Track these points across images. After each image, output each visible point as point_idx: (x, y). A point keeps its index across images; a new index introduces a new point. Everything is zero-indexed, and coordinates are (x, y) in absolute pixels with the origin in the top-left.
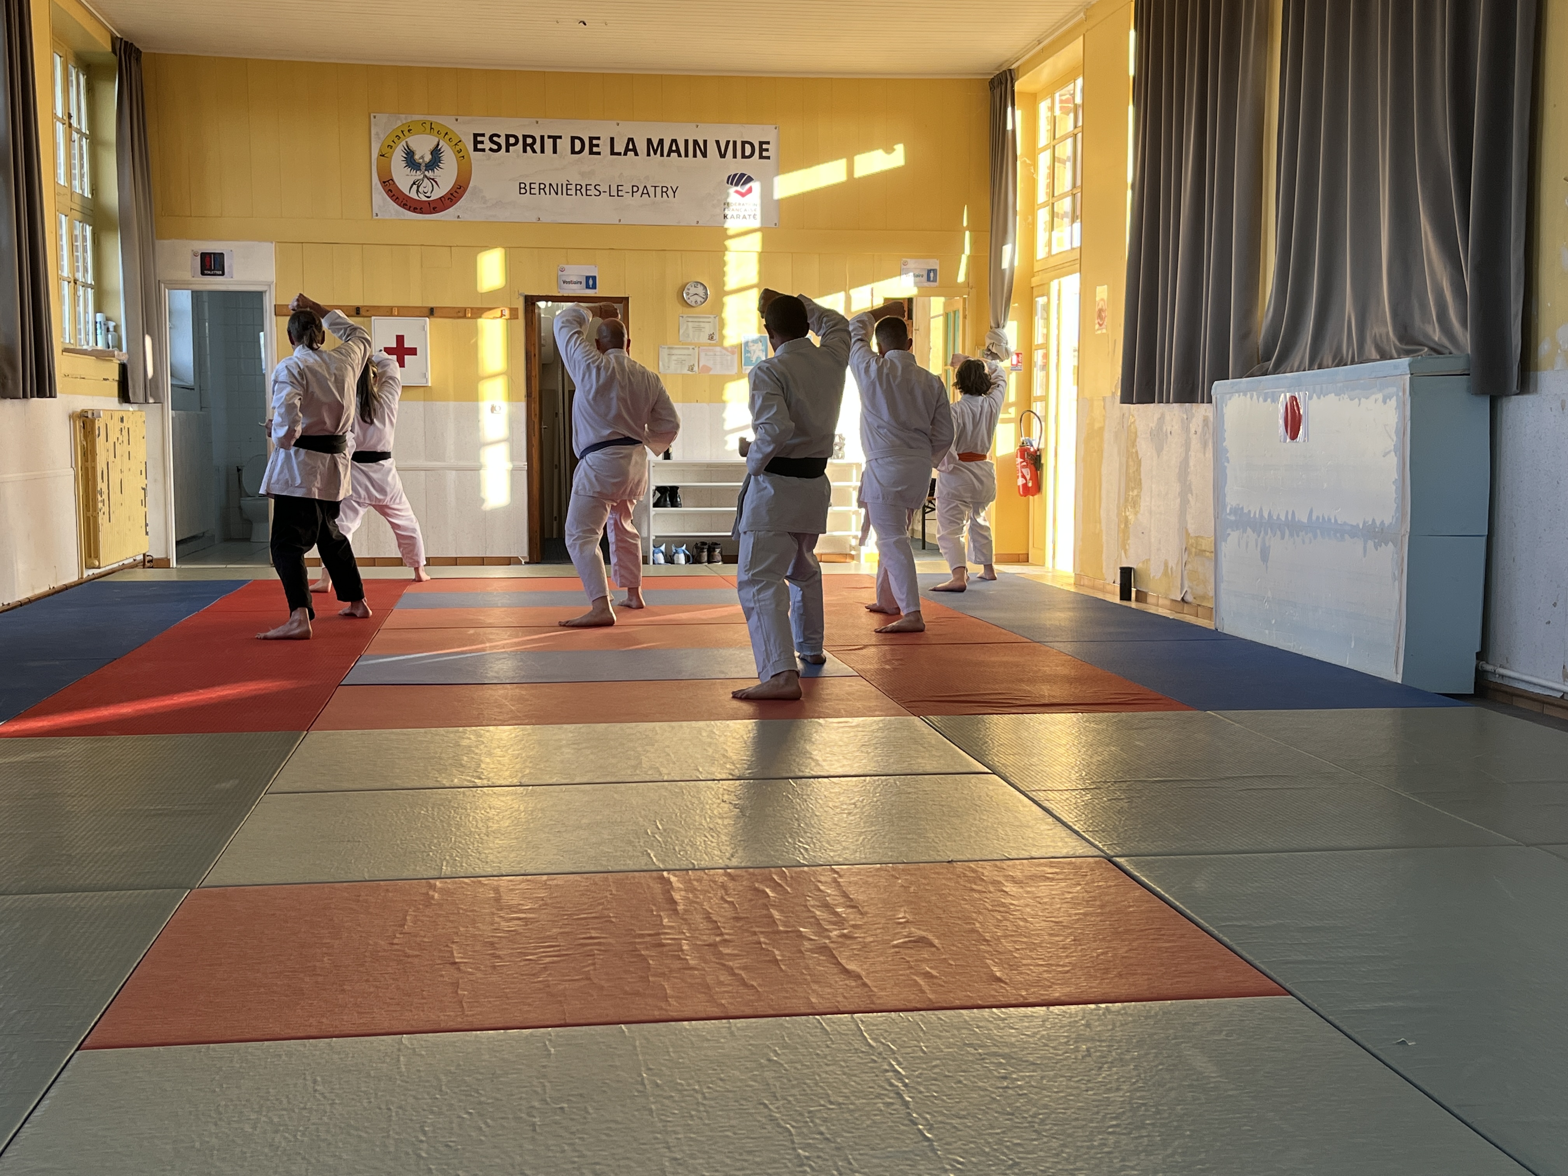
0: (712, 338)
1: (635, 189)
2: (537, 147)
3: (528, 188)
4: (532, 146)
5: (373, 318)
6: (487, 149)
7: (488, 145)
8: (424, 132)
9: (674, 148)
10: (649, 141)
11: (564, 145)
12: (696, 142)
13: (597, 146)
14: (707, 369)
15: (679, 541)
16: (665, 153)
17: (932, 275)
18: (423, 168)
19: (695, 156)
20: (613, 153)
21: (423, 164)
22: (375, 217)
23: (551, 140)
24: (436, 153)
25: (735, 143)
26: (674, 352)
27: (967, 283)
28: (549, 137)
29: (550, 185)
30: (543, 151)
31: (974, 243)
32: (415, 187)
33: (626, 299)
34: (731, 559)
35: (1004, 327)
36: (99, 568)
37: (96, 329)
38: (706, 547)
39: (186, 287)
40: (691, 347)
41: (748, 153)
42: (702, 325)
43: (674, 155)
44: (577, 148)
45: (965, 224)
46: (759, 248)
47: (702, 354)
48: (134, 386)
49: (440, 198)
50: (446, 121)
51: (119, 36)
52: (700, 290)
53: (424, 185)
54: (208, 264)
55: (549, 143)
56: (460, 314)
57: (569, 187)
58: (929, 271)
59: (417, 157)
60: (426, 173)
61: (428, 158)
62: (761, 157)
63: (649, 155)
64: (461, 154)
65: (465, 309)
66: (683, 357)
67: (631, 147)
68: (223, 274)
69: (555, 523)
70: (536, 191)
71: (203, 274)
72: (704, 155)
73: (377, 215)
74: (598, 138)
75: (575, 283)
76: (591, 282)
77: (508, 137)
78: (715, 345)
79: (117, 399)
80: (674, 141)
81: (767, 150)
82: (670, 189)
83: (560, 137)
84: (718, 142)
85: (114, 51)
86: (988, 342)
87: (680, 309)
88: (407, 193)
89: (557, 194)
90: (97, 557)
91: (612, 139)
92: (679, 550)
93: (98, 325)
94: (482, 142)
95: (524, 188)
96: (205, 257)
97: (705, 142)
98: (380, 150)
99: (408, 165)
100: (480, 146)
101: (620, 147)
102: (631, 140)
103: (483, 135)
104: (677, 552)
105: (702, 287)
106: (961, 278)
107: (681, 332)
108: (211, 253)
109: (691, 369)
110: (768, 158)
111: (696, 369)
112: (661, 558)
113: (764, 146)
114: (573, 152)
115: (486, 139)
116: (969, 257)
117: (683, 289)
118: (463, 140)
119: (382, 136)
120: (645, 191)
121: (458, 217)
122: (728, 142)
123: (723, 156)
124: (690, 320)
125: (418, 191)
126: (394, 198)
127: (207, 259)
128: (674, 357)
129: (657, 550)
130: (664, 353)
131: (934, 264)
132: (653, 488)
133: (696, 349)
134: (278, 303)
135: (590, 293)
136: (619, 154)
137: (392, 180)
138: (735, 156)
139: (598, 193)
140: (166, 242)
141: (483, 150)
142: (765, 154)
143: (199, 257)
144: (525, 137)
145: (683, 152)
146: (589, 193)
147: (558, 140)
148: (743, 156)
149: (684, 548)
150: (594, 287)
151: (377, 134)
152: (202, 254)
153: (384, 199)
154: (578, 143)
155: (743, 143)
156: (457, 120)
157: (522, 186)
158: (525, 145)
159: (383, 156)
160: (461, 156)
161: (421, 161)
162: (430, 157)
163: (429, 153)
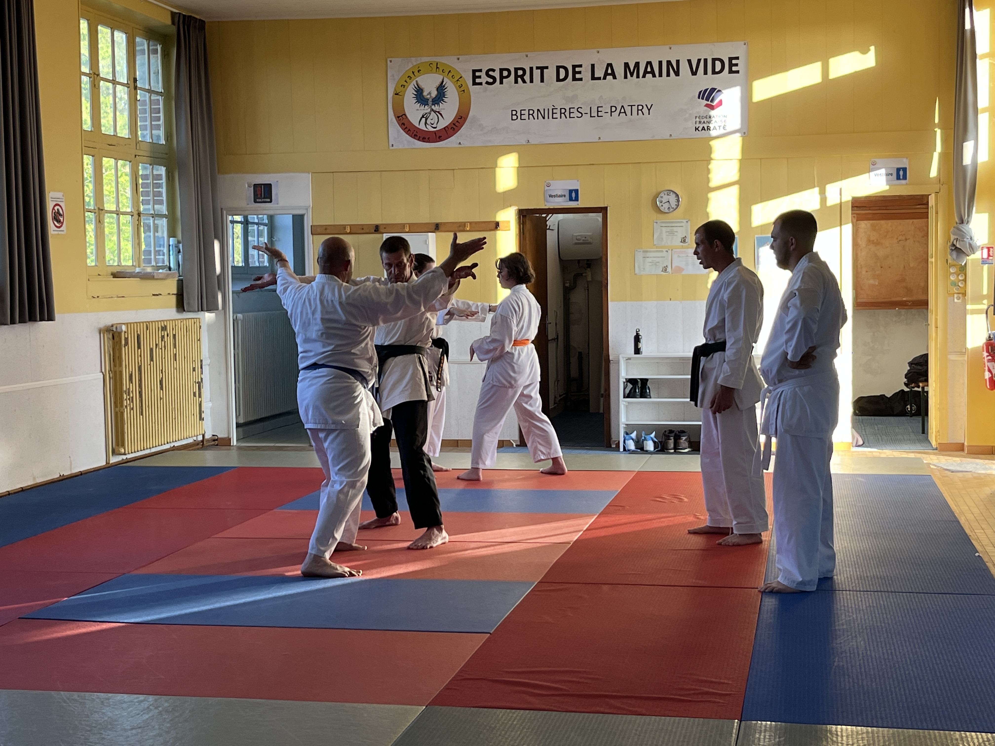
0: (685, 241)
1: (613, 109)
2: (527, 77)
3: (519, 114)
4: (522, 77)
6: (484, 83)
7: (484, 79)
8: (431, 72)
9: (649, 69)
10: (627, 65)
11: (550, 74)
12: (669, 63)
13: (580, 72)
14: (679, 270)
15: (649, 429)
16: (641, 74)
17: (901, 173)
18: (430, 103)
19: (668, 75)
20: (593, 78)
21: (431, 100)
22: (391, 148)
23: (539, 70)
24: (441, 89)
25: (706, 60)
26: (649, 255)
27: (939, 179)
28: (538, 68)
29: (538, 110)
30: (532, 81)
31: (944, 141)
32: (424, 119)
33: (603, 210)
34: (695, 447)
35: (968, 222)
36: (125, 454)
38: (673, 435)
39: (241, 213)
40: (664, 250)
41: (718, 68)
42: (675, 229)
43: (649, 76)
44: (562, 76)
45: (937, 121)
46: (737, 154)
47: (675, 256)
48: (188, 299)
49: (445, 128)
50: (449, 61)
51: (177, 11)
52: (672, 198)
53: (431, 117)
54: (259, 193)
55: (537, 73)
56: (461, 228)
57: (555, 111)
58: (898, 170)
59: (425, 94)
60: (433, 107)
61: (434, 93)
62: (731, 72)
63: (626, 77)
64: (462, 89)
65: (465, 224)
66: (658, 260)
67: (610, 71)
68: (271, 202)
71: (255, 202)
72: (677, 74)
73: (393, 145)
74: (580, 66)
75: (560, 196)
76: (574, 195)
77: (501, 70)
78: (687, 248)
79: (174, 309)
80: (649, 63)
81: (736, 65)
82: (645, 107)
83: (547, 68)
84: (689, 61)
85: (173, 23)
86: (953, 237)
87: (654, 215)
88: (417, 125)
89: (544, 118)
90: (123, 445)
91: (593, 66)
92: (647, 437)
93: (171, 247)
94: (480, 77)
95: (515, 115)
96: (256, 187)
97: (678, 62)
98: (395, 89)
99: (418, 102)
100: (478, 81)
101: (599, 73)
102: (610, 65)
103: (480, 71)
104: (646, 440)
105: (674, 195)
106: (933, 173)
107: (656, 236)
108: (262, 184)
109: (665, 269)
110: (738, 72)
111: (669, 269)
112: (631, 445)
113: (734, 62)
114: (558, 80)
115: (483, 74)
116: (940, 154)
117: (657, 196)
118: (463, 76)
119: (397, 78)
120: (623, 111)
121: (460, 143)
122: (699, 61)
123: (694, 73)
124: (664, 225)
125: (426, 123)
126: (407, 130)
127: (259, 189)
128: (649, 260)
129: (627, 437)
130: (639, 256)
131: (904, 163)
132: (622, 380)
133: (670, 252)
134: (314, 224)
135: (573, 204)
136: (599, 79)
137: (405, 115)
138: (706, 73)
139: (580, 115)
140: (227, 176)
141: (481, 84)
142: (734, 69)
143: (252, 188)
144: (516, 70)
145: (657, 74)
146: (572, 115)
147: (545, 70)
148: (714, 72)
149: (653, 435)
150: (577, 199)
151: (393, 76)
152: (254, 185)
153: (398, 132)
154: (562, 71)
155: (714, 60)
156: (458, 59)
157: (514, 113)
158: (516, 76)
159: (397, 94)
160: (462, 90)
161: (429, 96)
162: (436, 93)
163: (435, 89)
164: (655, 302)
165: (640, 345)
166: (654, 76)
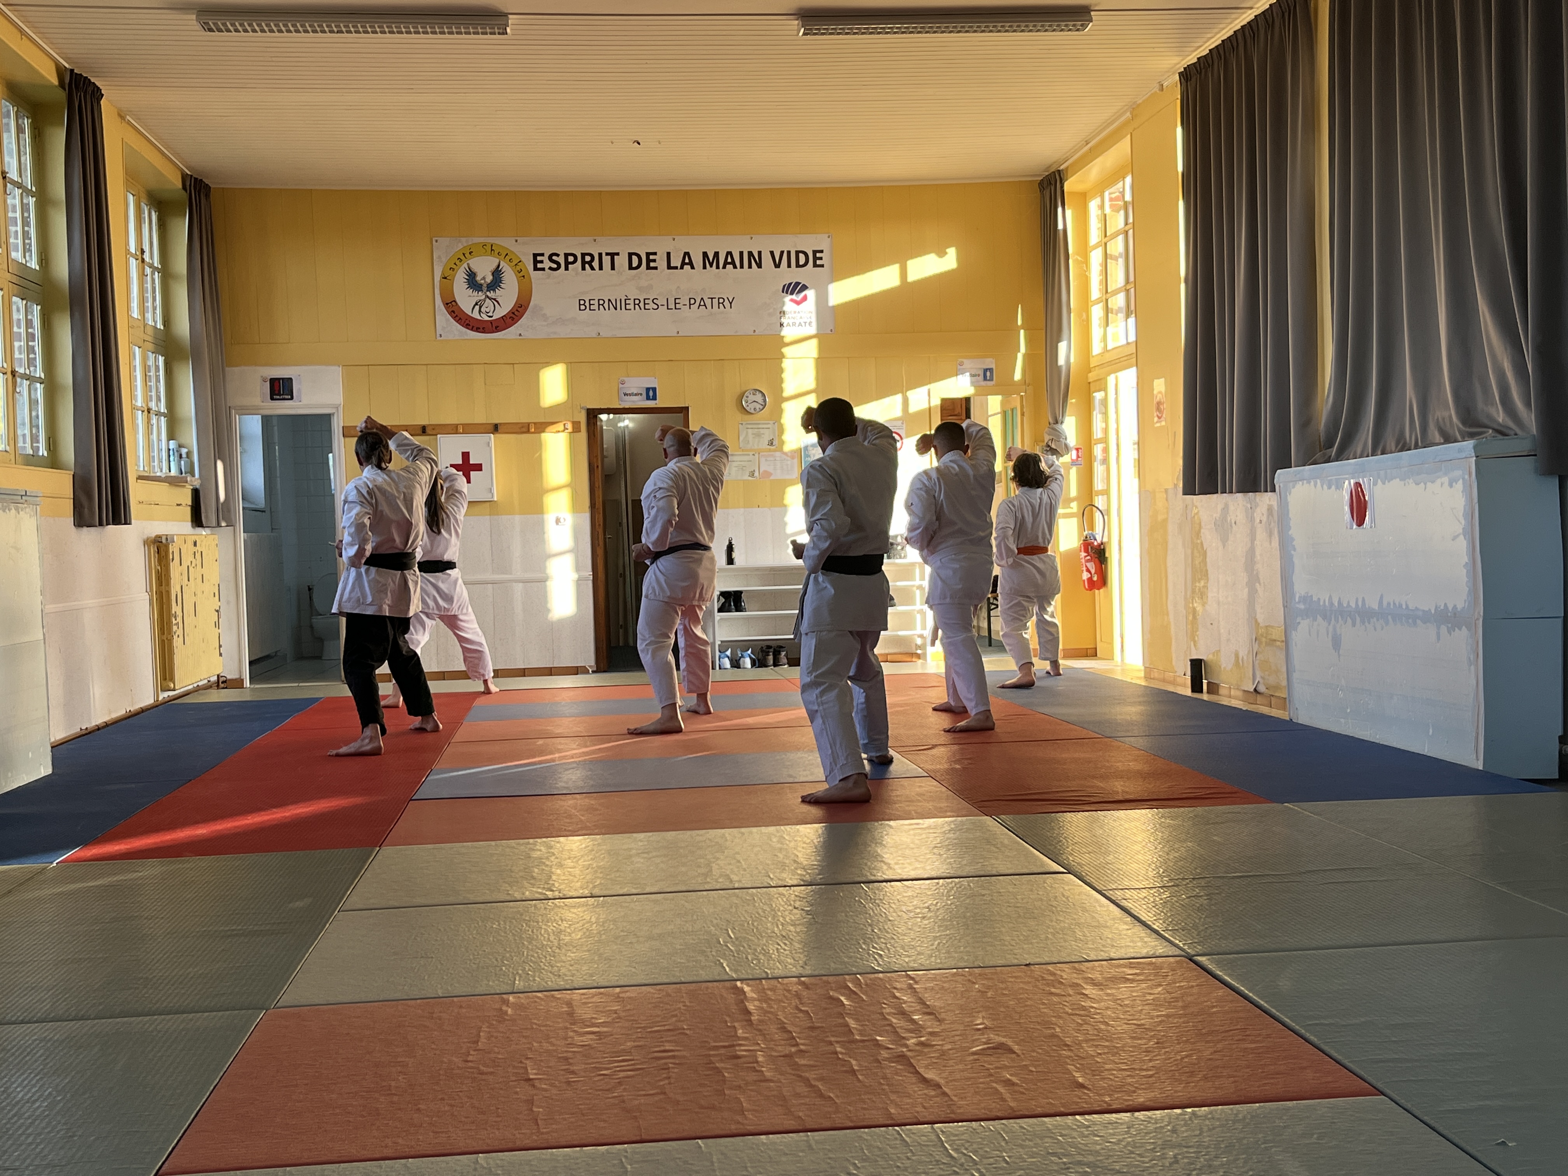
0: (774, 443)
1: (692, 301)
2: (596, 264)
3: (587, 304)
4: (590, 263)
5: (439, 436)
6: (547, 269)
7: (547, 264)
8: (485, 254)
9: (729, 260)
10: (705, 255)
11: (622, 261)
12: (750, 254)
13: (654, 261)
14: (767, 474)
15: (745, 645)
16: (721, 265)
17: (988, 374)
18: (485, 289)
19: (750, 267)
20: (669, 267)
21: (485, 285)
22: (439, 338)
23: (609, 257)
24: (497, 273)
25: (789, 253)
27: (1024, 381)
28: (607, 254)
29: (609, 300)
30: (601, 268)
31: (1029, 342)
32: (477, 307)
33: (686, 409)
34: (794, 662)
35: (1062, 423)
36: (174, 690)
37: (169, 456)
38: (772, 650)
39: (256, 412)
40: (751, 453)
41: (802, 261)
42: (762, 431)
43: (729, 267)
44: (635, 264)
45: (1020, 323)
46: (815, 353)
47: (763, 460)
48: (206, 512)
49: (502, 317)
50: (507, 243)
51: (189, 173)
52: (759, 397)
53: (486, 305)
54: (277, 389)
55: (607, 260)
56: (524, 430)
57: (628, 302)
58: (985, 371)
59: (478, 278)
60: (488, 293)
61: (489, 278)
62: (815, 265)
63: (705, 267)
65: (529, 424)
66: (744, 464)
67: (687, 260)
68: (292, 398)
69: (621, 631)
70: (596, 307)
71: (272, 399)
72: (759, 266)
73: (441, 336)
74: (655, 254)
75: (636, 395)
76: (651, 393)
77: (566, 255)
78: (775, 451)
79: (190, 524)
80: (729, 253)
81: (821, 258)
82: (726, 300)
83: (618, 254)
84: (772, 253)
85: (184, 188)
86: (1047, 438)
87: (739, 416)
88: (469, 313)
89: (616, 309)
90: (172, 679)
91: (669, 254)
92: (745, 654)
93: (171, 452)
94: (542, 262)
95: (583, 305)
96: (274, 382)
97: (760, 253)
98: (443, 273)
99: (470, 287)
100: (539, 266)
101: (676, 262)
102: (687, 254)
103: (542, 255)
104: (742, 656)
105: (760, 395)
106: (1018, 376)
107: (741, 439)
108: (279, 379)
109: (752, 474)
110: (822, 266)
111: (756, 474)
112: (727, 663)
113: (818, 255)
114: (631, 268)
115: (545, 259)
116: (1024, 356)
117: (742, 396)
118: (523, 260)
119: (444, 260)
120: (702, 303)
121: (520, 335)
122: (782, 253)
123: (777, 266)
124: (749, 426)
125: (480, 311)
126: (457, 318)
127: (276, 384)
129: (723, 655)
131: (990, 363)
132: (717, 593)
133: (757, 455)
134: (346, 425)
135: (651, 404)
136: (676, 268)
137: (455, 301)
138: (789, 266)
139: (656, 307)
140: (236, 369)
141: (543, 269)
142: (818, 262)
143: (268, 383)
144: (583, 255)
145: (738, 264)
146: (647, 307)
147: (616, 257)
148: (798, 266)
149: (749, 652)
150: (654, 398)
151: (439, 257)
152: (271, 379)
153: (447, 320)
154: (635, 258)
155: (797, 253)
156: (516, 241)
157: (582, 302)
158: (584, 263)
159: (445, 278)
160: (522, 276)
161: (483, 282)
162: (491, 277)
163: (490, 274)
164: (742, 510)
165: (734, 555)
166: (735, 267)
